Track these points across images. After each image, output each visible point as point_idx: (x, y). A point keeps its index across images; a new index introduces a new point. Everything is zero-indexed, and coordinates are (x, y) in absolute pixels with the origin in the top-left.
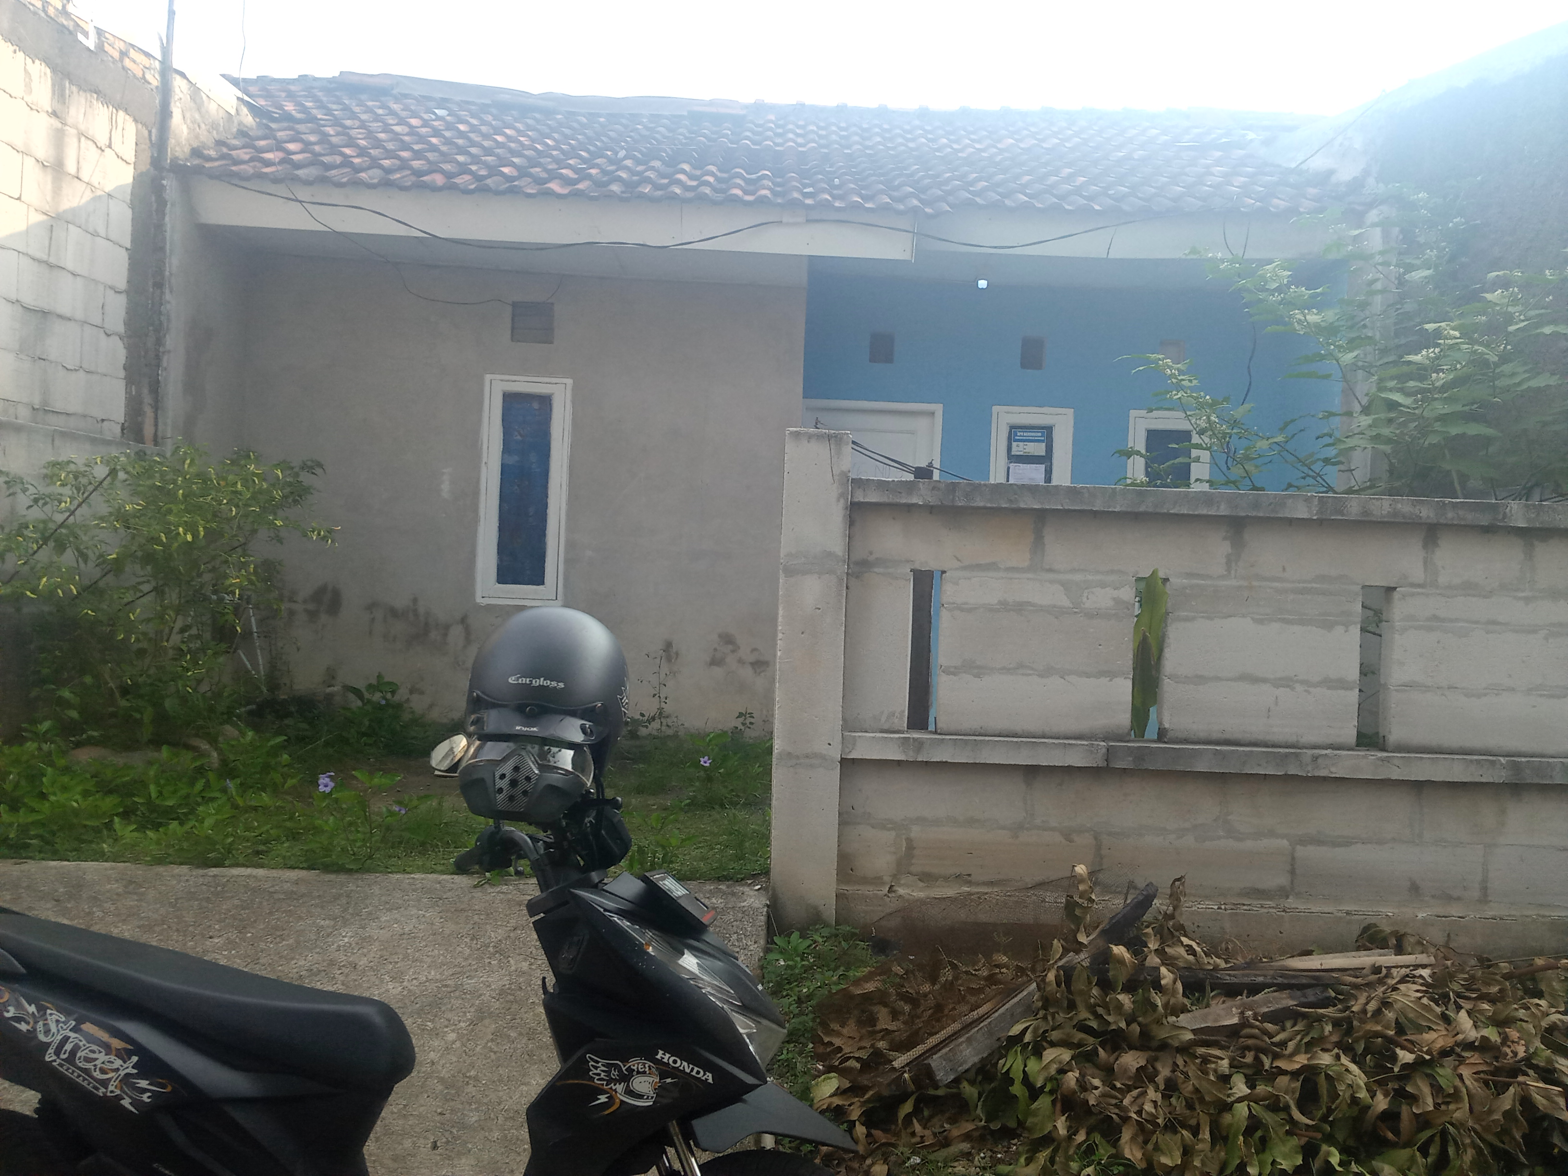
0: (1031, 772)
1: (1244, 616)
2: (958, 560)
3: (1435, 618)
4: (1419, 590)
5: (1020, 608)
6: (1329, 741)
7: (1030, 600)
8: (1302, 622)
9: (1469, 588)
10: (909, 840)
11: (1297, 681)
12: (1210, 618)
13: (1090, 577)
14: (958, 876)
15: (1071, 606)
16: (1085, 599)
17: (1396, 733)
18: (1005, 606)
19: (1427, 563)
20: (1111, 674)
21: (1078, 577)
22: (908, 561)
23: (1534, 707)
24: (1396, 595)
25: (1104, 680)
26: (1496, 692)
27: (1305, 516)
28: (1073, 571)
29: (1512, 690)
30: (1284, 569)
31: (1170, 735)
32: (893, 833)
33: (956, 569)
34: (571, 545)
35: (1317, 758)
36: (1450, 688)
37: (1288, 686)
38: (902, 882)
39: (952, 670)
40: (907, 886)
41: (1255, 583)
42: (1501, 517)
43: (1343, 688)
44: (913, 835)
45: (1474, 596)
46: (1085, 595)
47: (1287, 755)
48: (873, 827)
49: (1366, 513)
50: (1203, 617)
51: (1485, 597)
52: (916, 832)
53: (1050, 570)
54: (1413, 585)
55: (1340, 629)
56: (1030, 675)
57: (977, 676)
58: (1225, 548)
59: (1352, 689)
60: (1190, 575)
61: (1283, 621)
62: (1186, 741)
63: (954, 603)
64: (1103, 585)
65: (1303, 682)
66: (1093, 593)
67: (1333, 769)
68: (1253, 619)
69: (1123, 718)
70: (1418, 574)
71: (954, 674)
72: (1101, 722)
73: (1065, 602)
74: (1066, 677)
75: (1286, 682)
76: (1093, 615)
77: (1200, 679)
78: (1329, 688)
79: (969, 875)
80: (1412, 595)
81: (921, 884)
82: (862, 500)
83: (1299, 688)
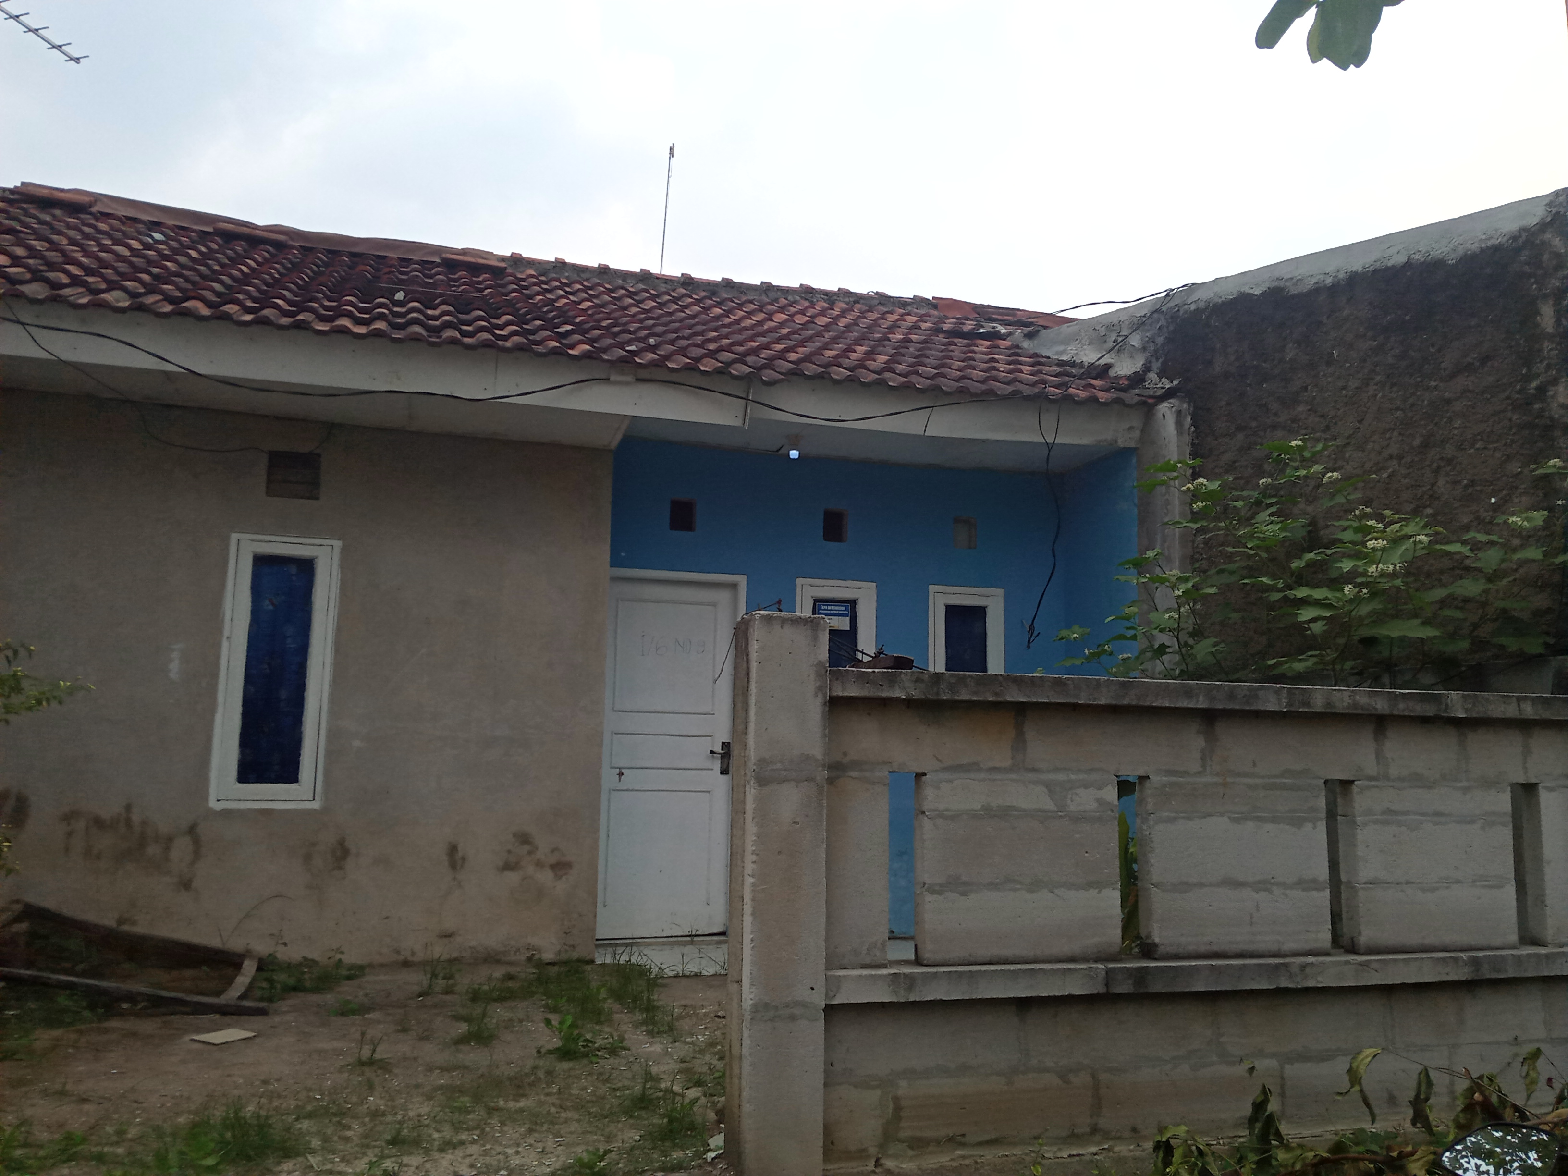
0: (1023, 1005)
1: (1222, 815)
2: (939, 760)
3: (1389, 811)
4: (1373, 783)
5: (1004, 813)
6: (1307, 947)
7: (1015, 804)
8: (1274, 820)
9: (1417, 780)
10: (896, 1099)
11: (1273, 884)
12: (1189, 819)
13: (1073, 777)
14: (951, 1140)
15: (1056, 809)
16: (1069, 801)
17: (1367, 935)
18: (989, 813)
19: (1379, 755)
20: (1098, 885)
21: (1061, 777)
22: (885, 763)
23: (1479, 898)
24: (1355, 789)
25: (1093, 892)
26: (1446, 885)
27: (1276, 708)
28: (1057, 770)
29: (1459, 882)
30: (1254, 765)
31: (1162, 950)
32: (878, 1092)
33: (936, 771)
34: (334, 735)
35: (1305, 967)
36: (1408, 883)
37: (1265, 890)
38: (890, 1152)
39: (937, 888)
40: (895, 1156)
41: (1229, 780)
42: (1444, 706)
43: (1316, 889)
44: (900, 1093)
45: (1419, 787)
46: (1070, 796)
47: (1277, 967)
48: (856, 1087)
49: (1329, 704)
50: (1183, 818)
51: (1430, 788)
52: (904, 1088)
53: (1034, 770)
54: (1370, 778)
55: (1308, 826)
56: (1018, 890)
57: (963, 894)
58: (1200, 742)
59: (1324, 889)
60: (1169, 772)
61: (1259, 819)
62: (1177, 957)
63: (936, 810)
64: (1086, 786)
65: (1278, 884)
66: (1076, 794)
67: (1320, 979)
68: (1229, 818)
69: (1114, 934)
70: (1371, 767)
71: (939, 893)
72: (1091, 941)
73: (1050, 805)
74: (1056, 891)
75: (1264, 885)
76: (1078, 818)
77: (1185, 887)
78: (1304, 890)
79: (963, 1135)
80: (1368, 788)
81: (911, 1153)
82: (841, 694)
83: (1277, 891)
